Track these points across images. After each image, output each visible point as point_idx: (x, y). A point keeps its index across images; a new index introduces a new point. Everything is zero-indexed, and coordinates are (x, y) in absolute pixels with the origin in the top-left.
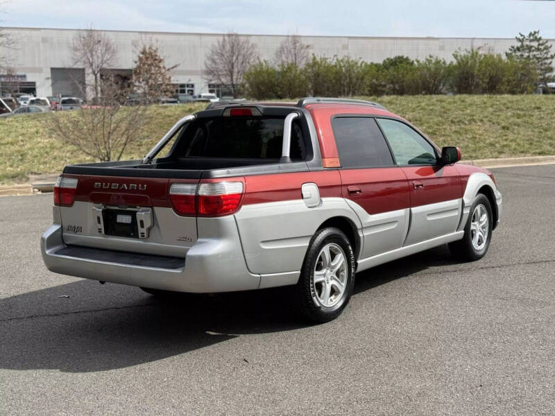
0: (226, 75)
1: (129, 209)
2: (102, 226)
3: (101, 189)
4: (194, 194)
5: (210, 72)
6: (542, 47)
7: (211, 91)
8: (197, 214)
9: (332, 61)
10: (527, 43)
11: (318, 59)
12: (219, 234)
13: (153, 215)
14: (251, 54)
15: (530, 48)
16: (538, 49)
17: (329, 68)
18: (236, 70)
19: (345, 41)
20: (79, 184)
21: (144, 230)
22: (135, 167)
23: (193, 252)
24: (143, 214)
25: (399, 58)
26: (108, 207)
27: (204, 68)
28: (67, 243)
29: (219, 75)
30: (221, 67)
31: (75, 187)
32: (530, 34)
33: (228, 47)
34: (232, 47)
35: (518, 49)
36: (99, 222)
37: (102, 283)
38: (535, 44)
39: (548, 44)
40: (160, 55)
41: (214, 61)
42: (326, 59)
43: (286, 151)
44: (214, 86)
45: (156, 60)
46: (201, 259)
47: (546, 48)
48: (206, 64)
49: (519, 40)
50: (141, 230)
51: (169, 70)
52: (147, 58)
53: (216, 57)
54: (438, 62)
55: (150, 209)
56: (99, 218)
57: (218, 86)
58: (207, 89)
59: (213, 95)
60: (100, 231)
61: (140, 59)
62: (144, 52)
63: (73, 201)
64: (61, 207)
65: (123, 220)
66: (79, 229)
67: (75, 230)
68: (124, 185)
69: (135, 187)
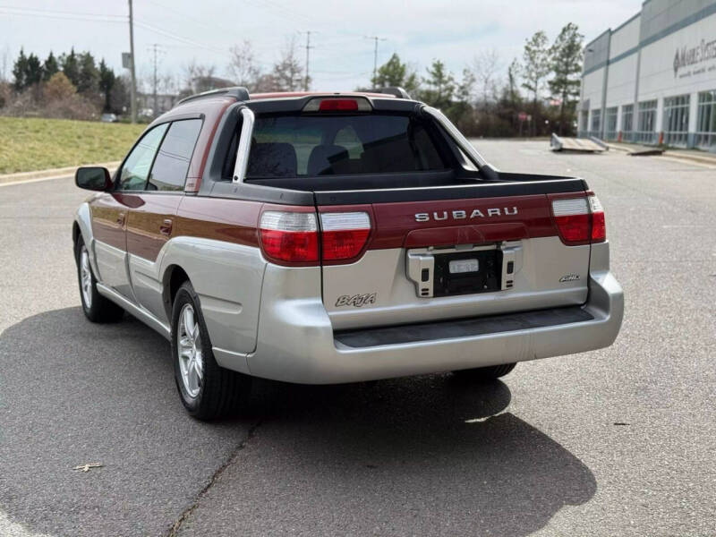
1: (475, 249)
2: (430, 284)
3: (431, 223)
4: (586, 213)
8: (590, 240)
20: (373, 221)
21: (512, 276)
26: (439, 251)
31: (367, 226)
36: (425, 278)
56: (425, 273)
60: (425, 293)
63: (361, 251)
64: (324, 267)
65: (462, 267)
66: (370, 300)
67: (359, 301)
68: (475, 211)
69: (499, 213)
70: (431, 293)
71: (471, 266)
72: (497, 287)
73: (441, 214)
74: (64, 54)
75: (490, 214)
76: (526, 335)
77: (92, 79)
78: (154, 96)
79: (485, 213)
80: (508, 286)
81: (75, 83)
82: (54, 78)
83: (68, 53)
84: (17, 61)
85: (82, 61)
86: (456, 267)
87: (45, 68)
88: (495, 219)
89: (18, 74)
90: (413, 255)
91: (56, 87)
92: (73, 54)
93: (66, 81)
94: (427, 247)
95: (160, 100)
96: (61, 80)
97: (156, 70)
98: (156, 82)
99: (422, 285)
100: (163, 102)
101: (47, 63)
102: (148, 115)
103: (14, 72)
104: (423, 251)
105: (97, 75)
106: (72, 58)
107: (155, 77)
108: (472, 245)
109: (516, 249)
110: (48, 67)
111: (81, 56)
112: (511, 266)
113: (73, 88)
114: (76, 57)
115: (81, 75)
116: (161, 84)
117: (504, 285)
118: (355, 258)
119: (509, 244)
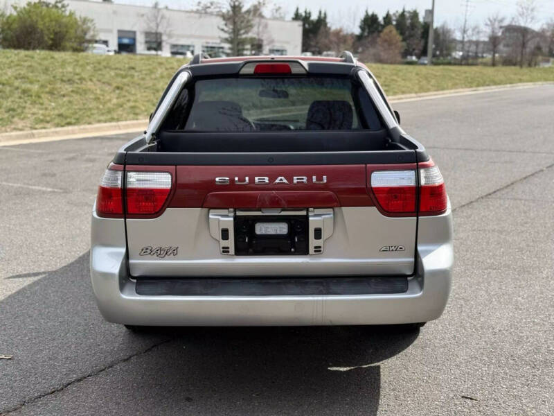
1: (284, 213)
2: (230, 243)
3: (231, 186)
4: (413, 185)
6: (59, 5)
8: (417, 213)
21: (321, 243)
26: (239, 213)
28: (137, 274)
31: (168, 187)
36: (225, 237)
50: (313, 243)
55: (330, 211)
56: (225, 232)
60: (226, 250)
63: (162, 208)
64: (127, 220)
65: (269, 230)
66: (174, 252)
67: (162, 252)
68: (280, 178)
69: (305, 181)
70: (232, 250)
71: (281, 229)
72: (304, 251)
73: (242, 180)
74: (397, 12)
75: (295, 181)
76: (317, 301)
77: (416, 30)
78: (462, 42)
79: (290, 180)
80: (315, 251)
81: (402, 33)
82: (386, 30)
83: (400, 11)
84: (363, 19)
85: (410, 17)
86: (261, 229)
87: (382, 23)
88: (300, 186)
89: (362, 28)
90: (214, 215)
91: (386, 37)
92: (404, 11)
93: (395, 32)
94: (228, 209)
95: (467, 45)
96: (391, 32)
97: (466, 21)
98: (464, 31)
99: (224, 243)
100: (469, 47)
101: (384, 19)
102: (457, 57)
103: (361, 27)
104: (225, 212)
105: (420, 27)
106: (403, 15)
107: (465, 27)
108: (280, 209)
109: (324, 216)
110: (385, 22)
111: (409, 12)
112: (318, 234)
113: (399, 38)
114: (406, 13)
115: (408, 27)
116: (469, 32)
117: (311, 250)
118: (156, 213)
119: (318, 211)
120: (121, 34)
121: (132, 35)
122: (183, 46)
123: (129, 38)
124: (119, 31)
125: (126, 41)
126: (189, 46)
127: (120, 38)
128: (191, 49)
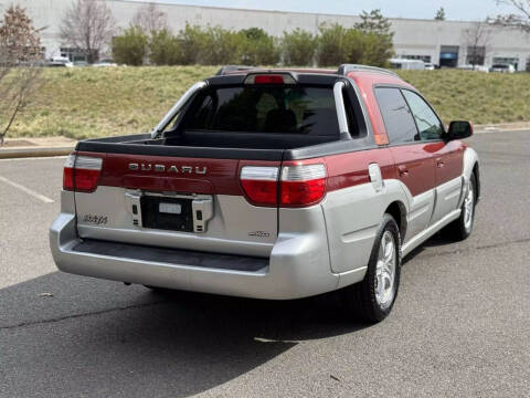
0: (81, 40)
1: (178, 196)
2: (139, 217)
3: (139, 171)
4: (275, 180)
5: (64, 36)
6: (382, 25)
7: (63, 55)
8: (278, 204)
9: (204, 29)
10: (369, 20)
11: (192, 26)
12: (305, 227)
13: (215, 205)
14: (108, 18)
15: (372, 25)
16: (380, 27)
17: (202, 36)
18: (92, 35)
19: (199, 11)
20: (104, 165)
21: (202, 223)
22: (146, 143)
23: (278, 250)
24: (200, 203)
25: (254, 29)
26: (147, 193)
27: (59, 31)
28: (83, 236)
29: (75, 39)
30: (76, 30)
31: (99, 169)
32: (373, 13)
33: (83, 10)
34: (89, 11)
35: (362, 26)
36: (135, 212)
37: (127, 284)
38: (376, 21)
39: (389, 22)
40: (28, 15)
41: (69, 24)
42: (199, 27)
43: (344, 126)
44: (66, 50)
45: (23, 20)
46: (287, 259)
47: (386, 26)
48: (61, 28)
49: (362, 17)
50: (196, 222)
51: (37, 31)
52: (14, 18)
53: (71, 20)
54: (304, 35)
55: (210, 197)
56: (135, 208)
57: (71, 50)
58: (59, 53)
59: (67, 59)
60: (136, 223)
61: (7, 18)
62: (11, 12)
64: (75, 193)
65: (169, 209)
66: (103, 220)
67: (97, 220)
68: (172, 166)
69: (190, 170)
70: (140, 223)
71: (175, 209)
72: (190, 229)
73: (146, 166)
75: (183, 170)
80: (198, 230)
86: (165, 208)
90: (129, 194)
94: (136, 189)
99: (135, 217)
104: (135, 191)
108: (176, 193)
109: (204, 201)
112: (199, 214)
117: (195, 229)
118: (91, 190)
119: (200, 196)
120: (444, 49)
121: (455, 50)
122: (506, 59)
123: (452, 53)
124: (442, 47)
125: (448, 56)
126: (512, 59)
127: (442, 53)
128: (515, 62)
